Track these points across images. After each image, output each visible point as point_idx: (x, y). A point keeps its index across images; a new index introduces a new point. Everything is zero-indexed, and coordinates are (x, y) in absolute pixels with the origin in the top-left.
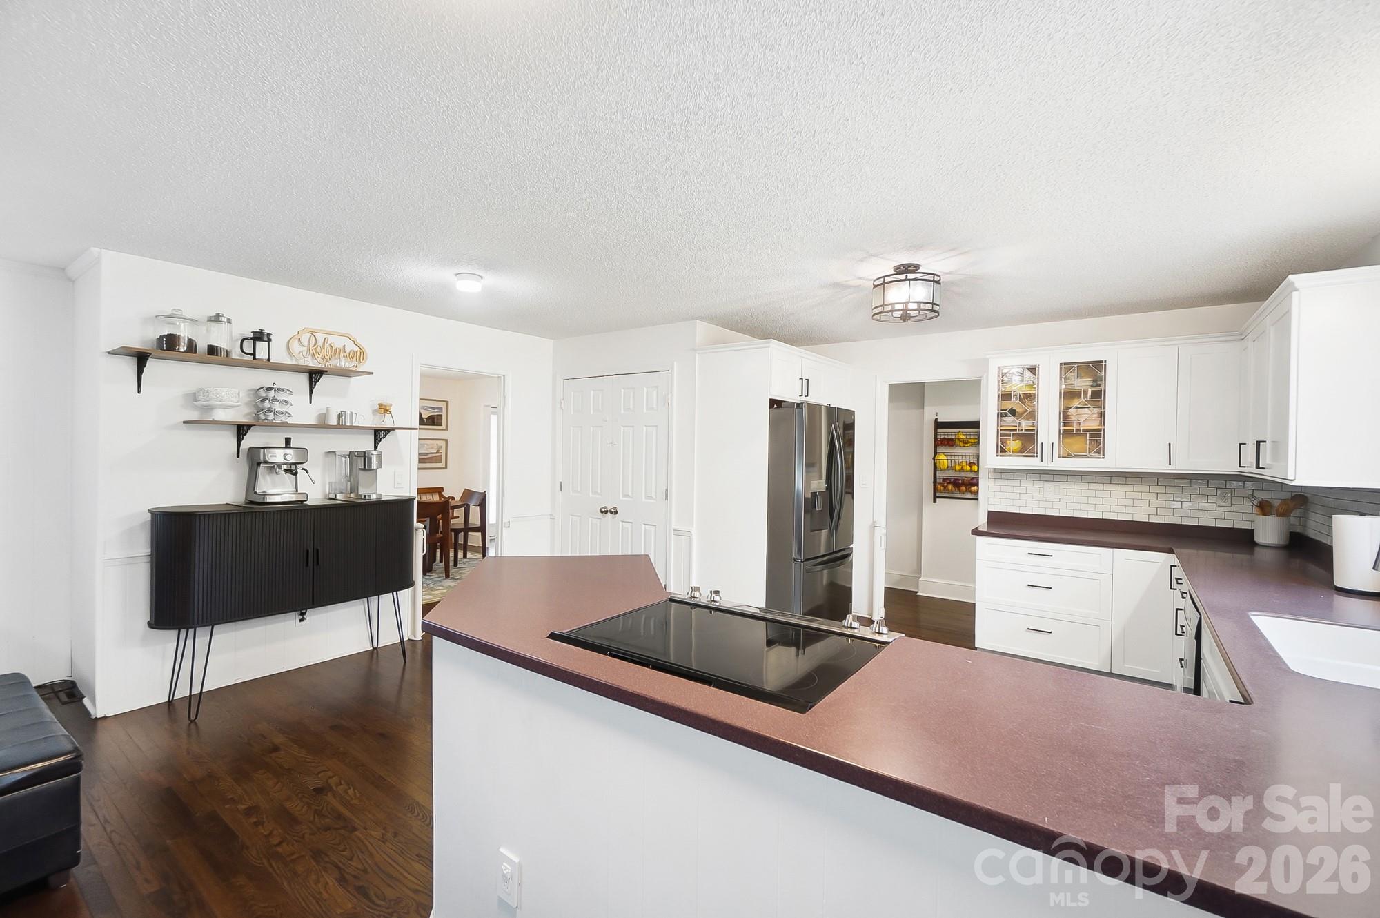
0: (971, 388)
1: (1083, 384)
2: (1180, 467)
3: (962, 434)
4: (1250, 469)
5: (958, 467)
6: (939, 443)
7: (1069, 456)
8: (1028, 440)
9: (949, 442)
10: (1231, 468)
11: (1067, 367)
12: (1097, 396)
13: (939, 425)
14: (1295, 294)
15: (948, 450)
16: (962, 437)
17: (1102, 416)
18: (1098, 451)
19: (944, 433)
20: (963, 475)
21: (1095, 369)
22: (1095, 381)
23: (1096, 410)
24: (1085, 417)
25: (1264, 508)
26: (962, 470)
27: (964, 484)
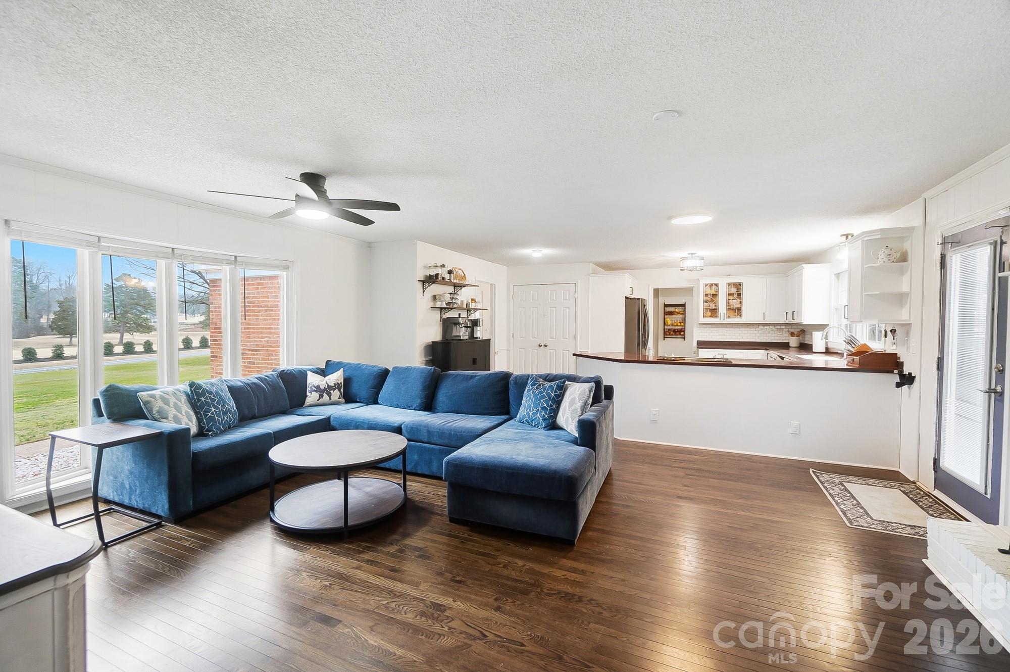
0: (689, 291)
1: (734, 290)
2: (767, 321)
3: (678, 309)
4: (790, 320)
5: (675, 324)
6: (666, 313)
7: (729, 317)
8: (714, 312)
9: (671, 313)
10: (783, 321)
11: (729, 284)
12: (739, 295)
13: (666, 306)
14: (804, 270)
15: (670, 317)
16: (677, 311)
17: (741, 303)
18: (740, 316)
19: (668, 309)
20: (677, 327)
21: (738, 286)
22: (738, 289)
23: (739, 300)
24: (735, 303)
25: (792, 334)
26: (677, 325)
27: (678, 331)
